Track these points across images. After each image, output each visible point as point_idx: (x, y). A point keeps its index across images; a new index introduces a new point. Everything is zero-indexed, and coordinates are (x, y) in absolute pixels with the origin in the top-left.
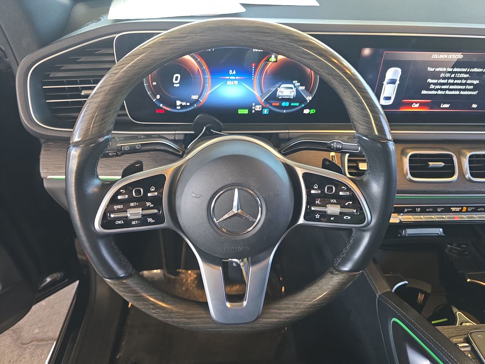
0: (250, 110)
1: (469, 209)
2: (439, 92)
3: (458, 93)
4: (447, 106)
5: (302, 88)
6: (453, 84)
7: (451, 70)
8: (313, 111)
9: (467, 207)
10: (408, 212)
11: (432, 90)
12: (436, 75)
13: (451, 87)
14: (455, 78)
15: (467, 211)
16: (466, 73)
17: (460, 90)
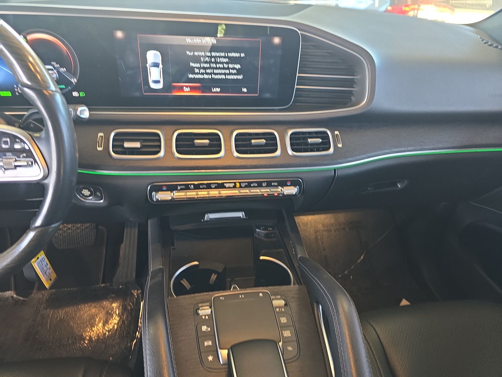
0: (13, 92)
1: (243, 185)
2: (206, 76)
3: (223, 77)
4: (218, 90)
5: (63, 70)
6: (216, 68)
7: (209, 54)
8: (82, 94)
9: (240, 183)
10: (181, 189)
11: (197, 74)
12: (197, 60)
13: (216, 71)
14: (216, 63)
15: (241, 187)
16: (225, 57)
17: (225, 74)
